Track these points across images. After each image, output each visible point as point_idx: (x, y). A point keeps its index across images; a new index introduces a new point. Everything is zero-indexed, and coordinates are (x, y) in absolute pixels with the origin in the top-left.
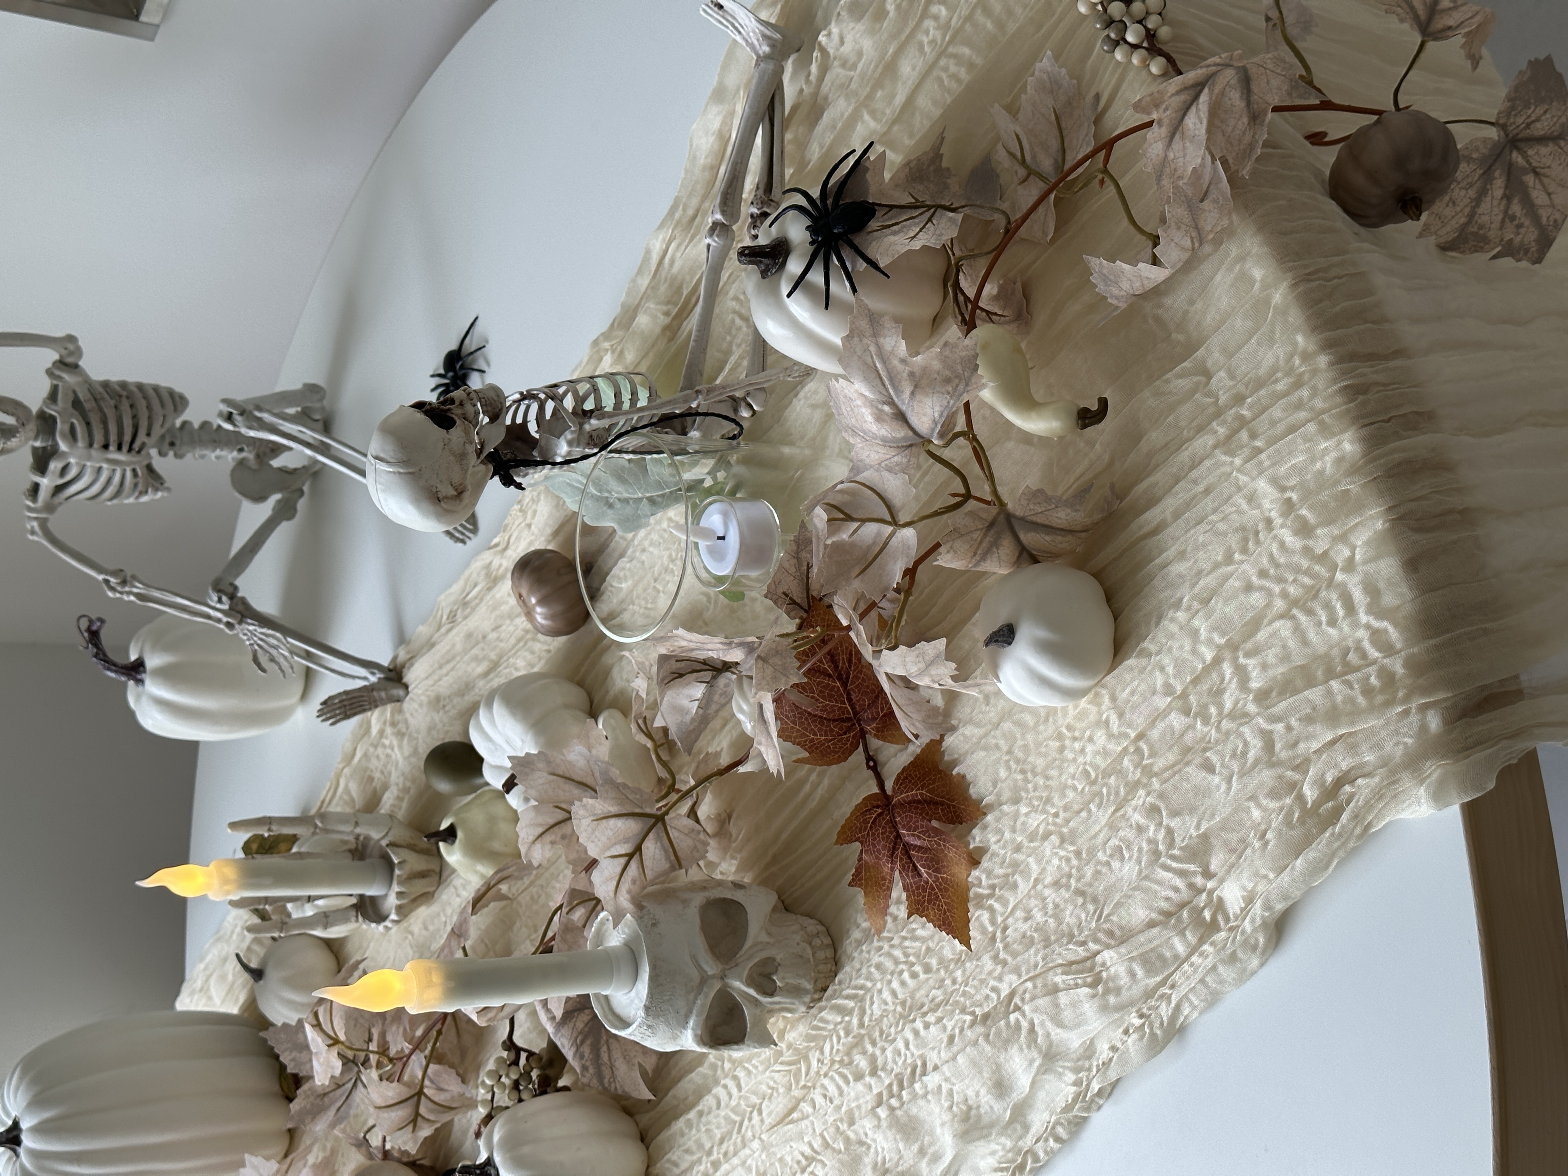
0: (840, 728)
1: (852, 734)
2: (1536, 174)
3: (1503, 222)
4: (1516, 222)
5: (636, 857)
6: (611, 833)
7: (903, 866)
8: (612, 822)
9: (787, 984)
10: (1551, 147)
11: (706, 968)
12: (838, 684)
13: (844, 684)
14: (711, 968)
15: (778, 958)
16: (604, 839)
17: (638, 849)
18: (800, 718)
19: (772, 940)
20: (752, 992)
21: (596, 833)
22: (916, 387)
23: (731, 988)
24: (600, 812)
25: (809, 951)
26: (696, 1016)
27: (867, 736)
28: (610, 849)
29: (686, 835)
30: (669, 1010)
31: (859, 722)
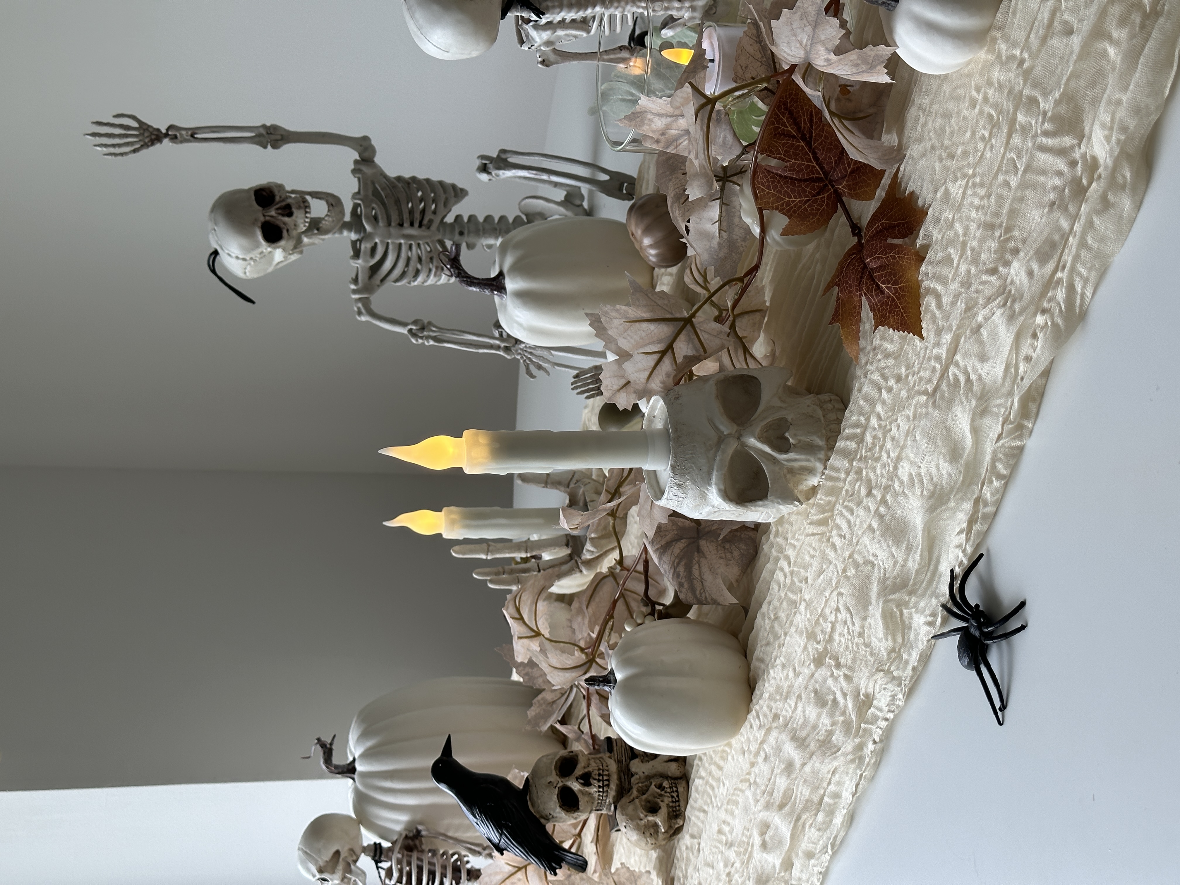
0: (813, 188)
1: (826, 195)
5: (669, 354)
6: (644, 334)
7: (868, 289)
8: (645, 325)
9: (800, 441)
11: (722, 428)
12: (802, 144)
13: (809, 144)
14: (726, 428)
15: (789, 418)
16: (636, 338)
17: (670, 348)
18: (773, 182)
19: (782, 405)
20: (767, 449)
21: (629, 332)
23: (747, 446)
24: (633, 316)
25: (820, 413)
26: (717, 471)
27: (844, 198)
28: (643, 346)
29: (715, 336)
30: (692, 467)
31: (831, 181)
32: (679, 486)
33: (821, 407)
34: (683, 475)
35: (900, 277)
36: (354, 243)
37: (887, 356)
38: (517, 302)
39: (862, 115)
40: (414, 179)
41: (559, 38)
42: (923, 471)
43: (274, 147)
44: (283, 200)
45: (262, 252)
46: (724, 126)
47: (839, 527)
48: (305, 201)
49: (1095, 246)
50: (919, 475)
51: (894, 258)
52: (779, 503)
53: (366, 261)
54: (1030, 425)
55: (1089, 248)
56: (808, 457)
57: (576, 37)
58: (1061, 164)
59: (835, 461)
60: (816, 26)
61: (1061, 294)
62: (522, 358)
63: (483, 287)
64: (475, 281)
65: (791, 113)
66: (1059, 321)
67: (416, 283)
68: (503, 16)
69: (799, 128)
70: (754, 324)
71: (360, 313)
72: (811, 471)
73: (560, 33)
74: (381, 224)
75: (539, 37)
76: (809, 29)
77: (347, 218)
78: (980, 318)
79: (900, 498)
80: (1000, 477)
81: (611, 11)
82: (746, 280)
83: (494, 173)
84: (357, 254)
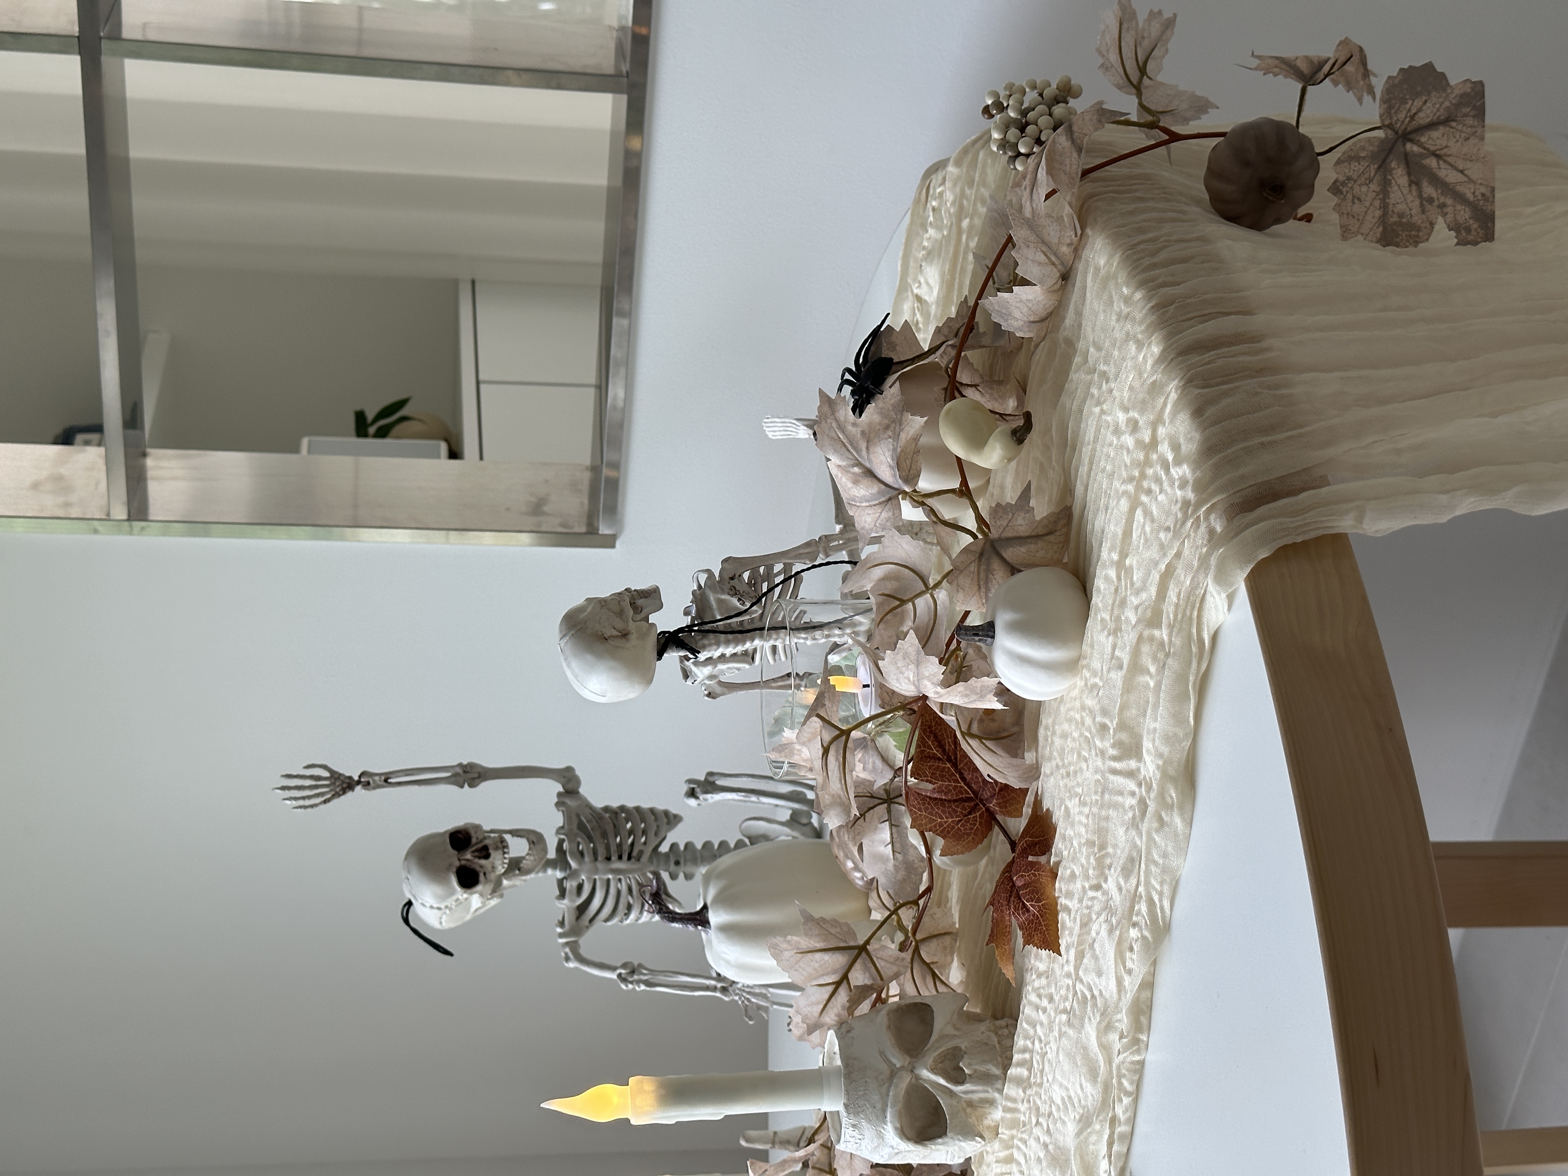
0: (964, 808)
1: (978, 814)
2: (1438, 157)
3: (1422, 205)
4: (1436, 203)
5: (844, 985)
6: (817, 965)
7: (1015, 908)
8: (818, 956)
9: (975, 1071)
10: (1442, 129)
11: (894, 1061)
12: (948, 765)
13: (955, 765)
14: (898, 1060)
15: (963, 1047)
16: (810, 970)
17: (845, 977)
18: (924, 804)
19: (956, 1033)
20: (942, 1081)
21: (801, 964)
22: (868, 442)
23: (921, 1079)
24: (805, 947)
25: (995, 1039)
26: (891, 1108)
27: (998, 817)
28: (815, 979)
29: (892, 963)
30: (866, 1106)
31: (981, 801)
32: (854, 1126)
33: (996, 1034)
34: (856, 1114)
35: (1041, 895)
36: (560, 882)
37: (1039, 976)
38: (721, 936)
39: (1006, 734)
40: (622, 808)
41: (722, 672)
42: (1073, 1095)
43: (471, 786)
44: (481, 842)
45: (457, 900)
46: (871, 752)
47: (1019, 1164)
48: (502, 841)
49: (1161, 861)
50: (1070, 1097)
51: (1035, 875)
52: (960, 1140)
53: (572, 901)
54: (1144, 1037)
55: (1156, 864)
56: (986, 1088)
57: (738, 669)
58: (1132, 785)
59: (1010, 1090)
60: (918, 664)
61: (1143, 907)
62: (740, 998)
63: (685, 922)
64: (677, 916)
65: (936, 736)
66: (1146, 933)
67: (628, 921)
68: (660, 656)
69: (944, 750)
70: (945, 948)
71: (567, 959)
72: (992, 1103)
73: (721, 667)
74: (587, 859)
75: (702, 673)
76: (912, 667)
77: (552, 854)
78: (1093, 934)
79: (1059, 1125)
80: (1127, 1094)
81: (772, 642)
82: (921, 902)
83: (701, 797)
84: (562, 894)
